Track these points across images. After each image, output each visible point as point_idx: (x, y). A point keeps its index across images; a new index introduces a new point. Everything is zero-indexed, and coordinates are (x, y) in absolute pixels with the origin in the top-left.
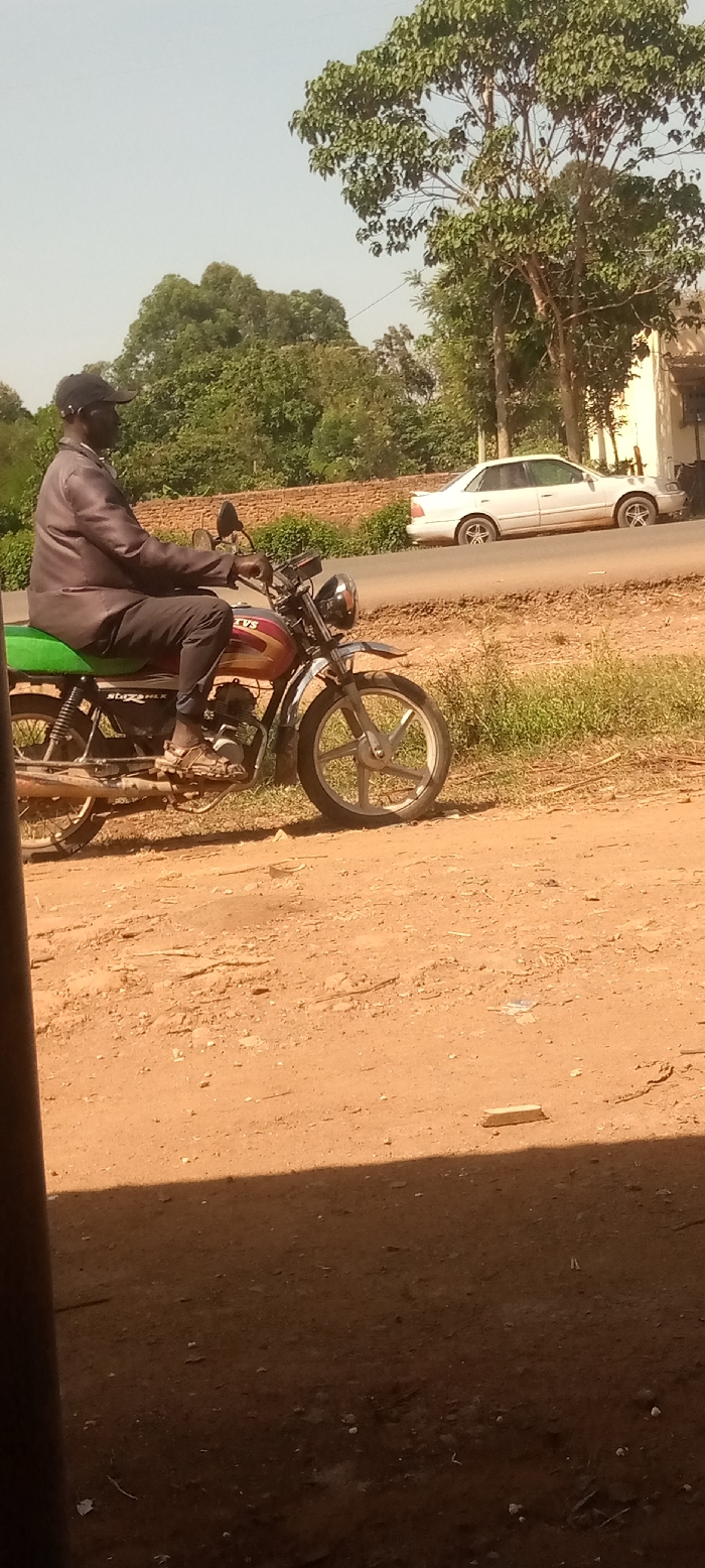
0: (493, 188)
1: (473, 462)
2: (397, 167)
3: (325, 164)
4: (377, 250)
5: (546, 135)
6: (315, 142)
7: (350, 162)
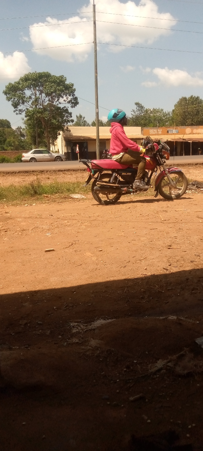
0: (36, 106)
1: (32, 149)
2: (20, 101)
3: (9, 99)
4: (17, 114)
5: (45, 98)
6: (7, 95)
7: (13, 99)
